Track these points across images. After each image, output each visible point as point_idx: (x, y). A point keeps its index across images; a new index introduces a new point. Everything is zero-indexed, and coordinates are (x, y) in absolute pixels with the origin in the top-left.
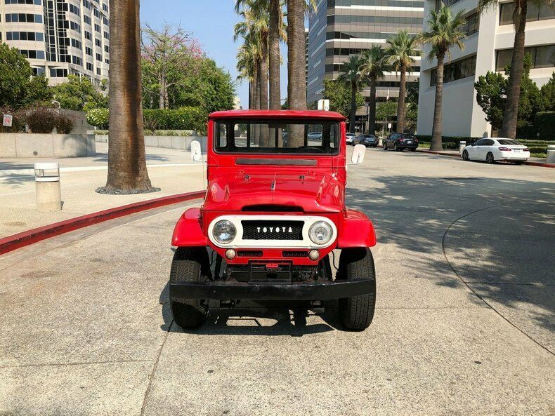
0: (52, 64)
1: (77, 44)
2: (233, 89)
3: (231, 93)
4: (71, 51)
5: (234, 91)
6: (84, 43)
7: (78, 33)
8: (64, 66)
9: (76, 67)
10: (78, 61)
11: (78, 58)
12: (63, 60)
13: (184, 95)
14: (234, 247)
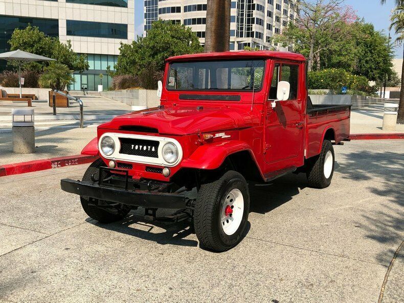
0: (240, 39)
1: (260, 22)
2: (392, 50)
3: (388, 55)
4: (255, 28)
5: (392, 52)
6: (266, 20)
7: (261, 13)
8: (249, 40)
9: (258, 40)
10: (260, 35)
11: (260, 33)
12: (248, 36)
13: (335, 58)
14: (114, 159)
